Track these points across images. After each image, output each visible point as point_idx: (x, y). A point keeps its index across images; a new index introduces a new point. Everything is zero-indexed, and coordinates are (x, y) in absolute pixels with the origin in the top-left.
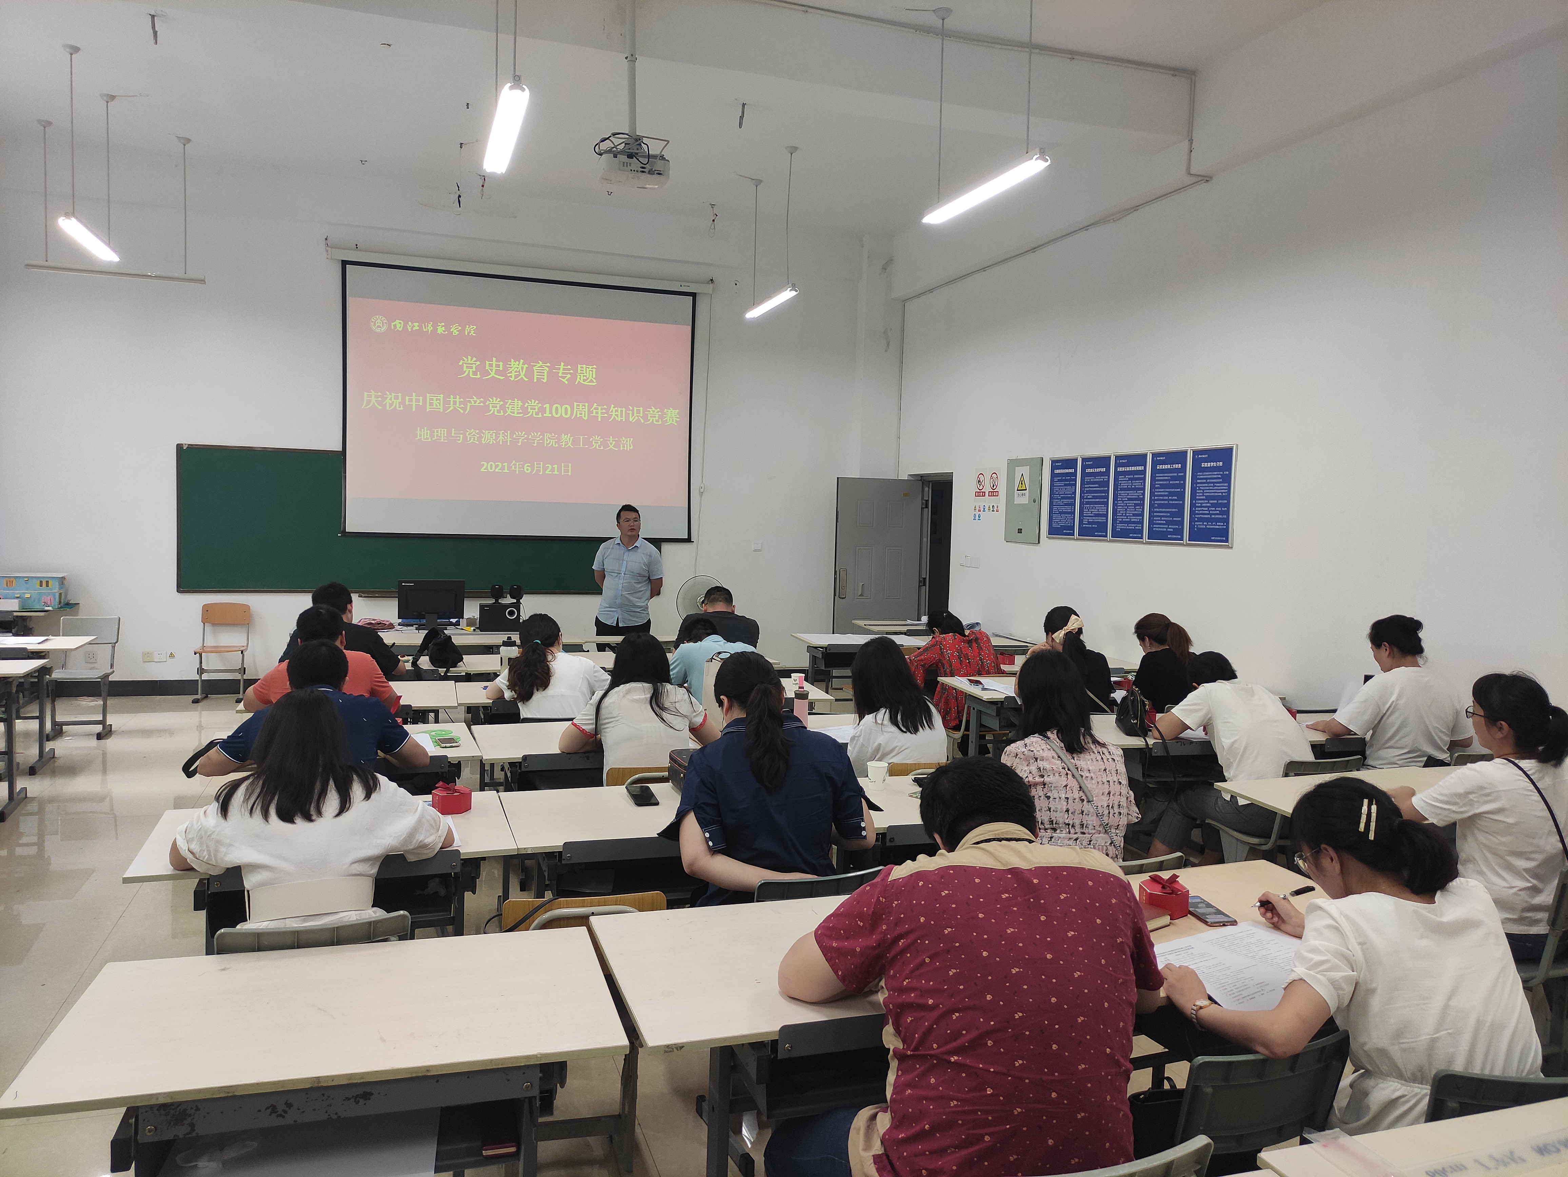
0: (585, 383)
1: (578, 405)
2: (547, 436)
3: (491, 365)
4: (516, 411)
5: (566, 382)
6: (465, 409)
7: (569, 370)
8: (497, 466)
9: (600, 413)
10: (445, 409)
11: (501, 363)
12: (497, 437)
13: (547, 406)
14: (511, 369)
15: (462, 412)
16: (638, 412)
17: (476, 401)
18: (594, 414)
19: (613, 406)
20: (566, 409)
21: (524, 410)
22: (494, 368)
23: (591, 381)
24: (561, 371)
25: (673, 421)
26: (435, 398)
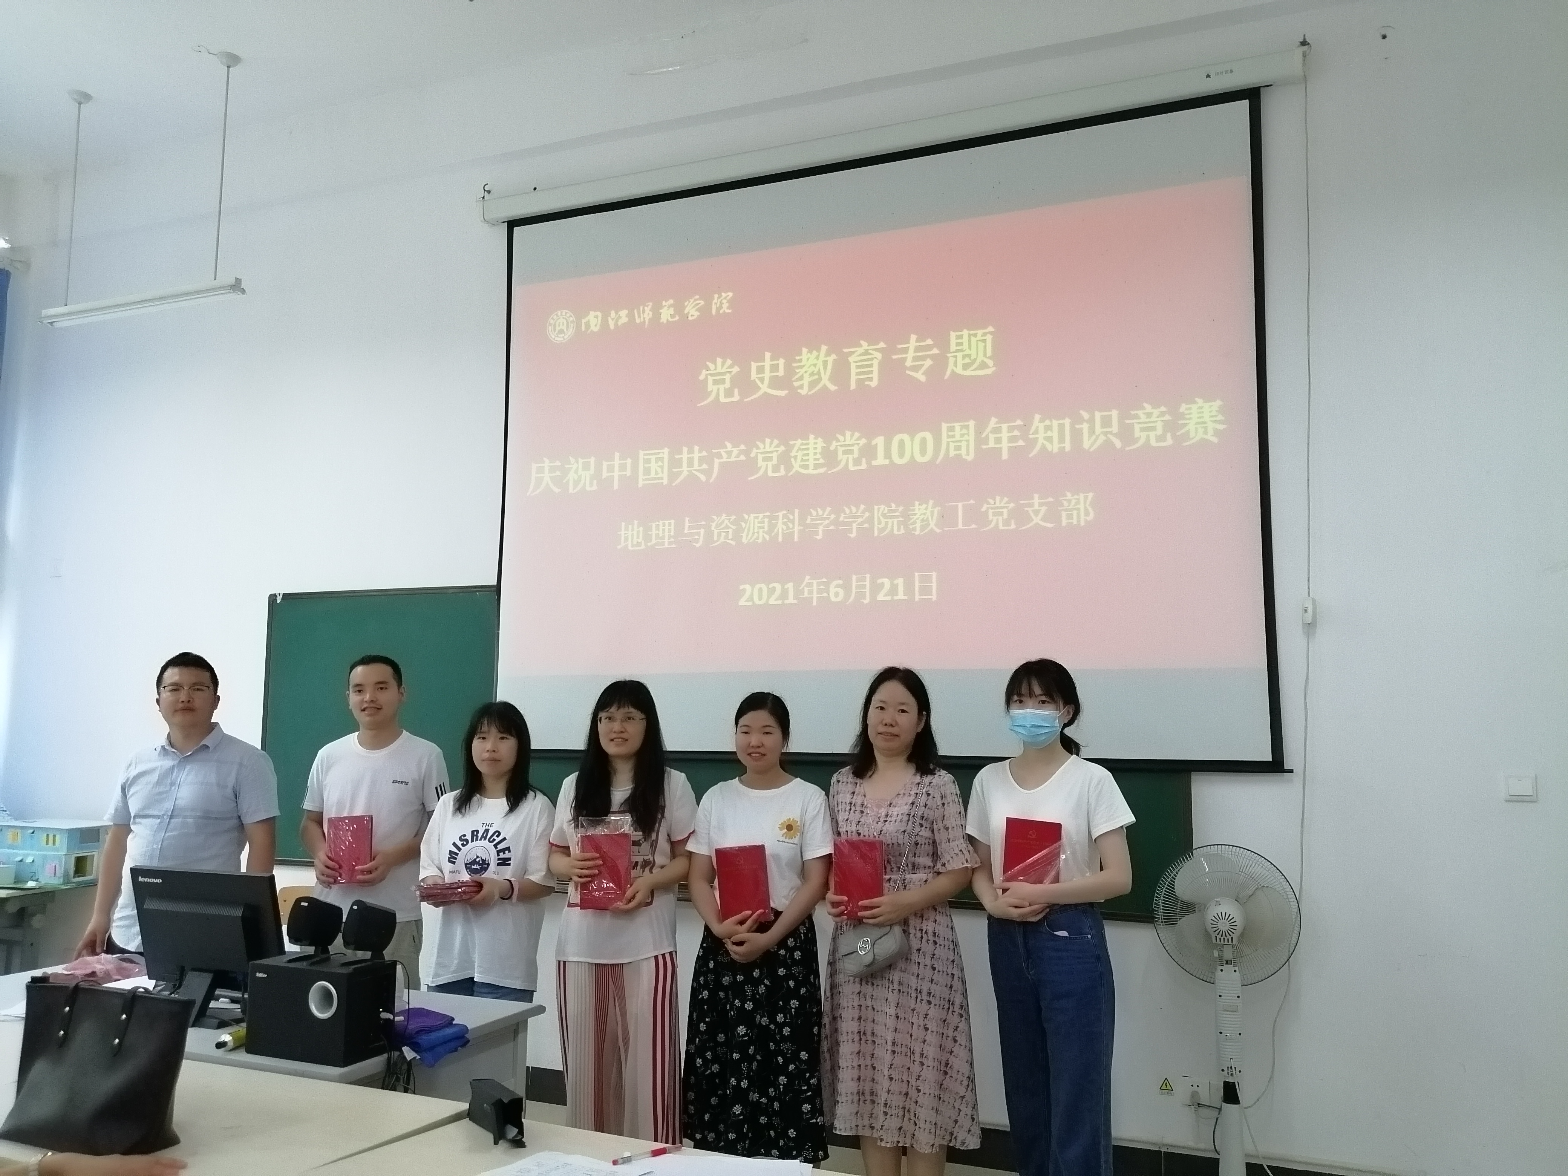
0: (968, 373)
1: (951, 429)
2: (880, 510)
3: (761, 370)
4: (811, 463)
5: (923, 378)
6: (708, 473)
7: (929, 348)
8: (772, 591)
9: (1005, 440)
10: (672, 476)
11: (781, 362)
12: (772, 527)
13: (880, 441)
14: (802, 371)
15: (703, 478)
16: (1106, 422)
17: (730, 452)
18: (992, 444)
19: (1037, 417)
20: (923, 441)
21: (830, 457)
22: (767, 374)
23: (984, 365)
24: (911, 354)
25: (1206, 432)
26: (653, 458)
